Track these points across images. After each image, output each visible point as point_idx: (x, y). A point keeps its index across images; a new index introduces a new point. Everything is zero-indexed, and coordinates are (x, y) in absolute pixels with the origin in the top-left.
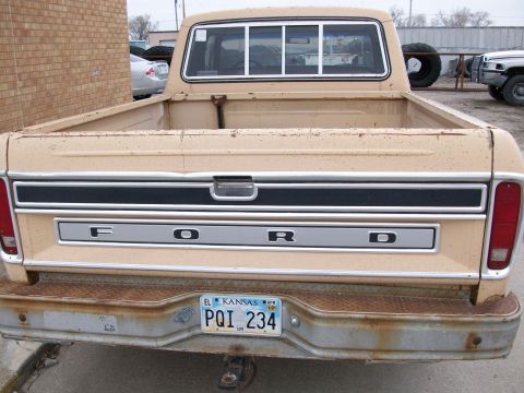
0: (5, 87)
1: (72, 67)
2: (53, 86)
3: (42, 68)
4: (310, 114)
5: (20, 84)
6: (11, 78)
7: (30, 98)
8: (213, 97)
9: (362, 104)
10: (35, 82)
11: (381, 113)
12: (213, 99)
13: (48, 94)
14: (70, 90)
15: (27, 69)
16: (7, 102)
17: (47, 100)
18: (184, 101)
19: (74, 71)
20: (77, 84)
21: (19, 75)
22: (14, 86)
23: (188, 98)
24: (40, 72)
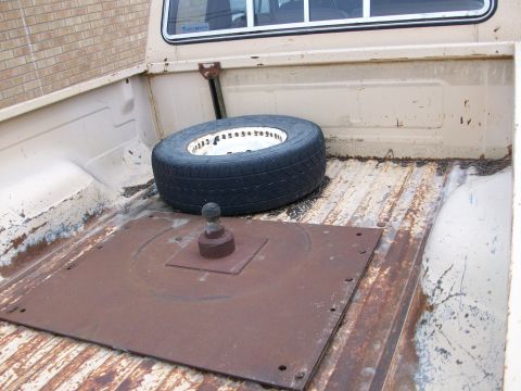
0: (10, 54)
1: (118, 14)
2: (90, 42)
3: (69, 22)
4: (352, 87)
5: (33, 47)
6: (18, 42)
7: (52, 61)
8: (201, 66)
9: (441, 67)
10: (60, 41)
11: (477, 82)
12: (202, 69)
13: (82, 52)
14: (119, 42)
15: (44, 28)
16: (15, 72)
17: (81, 61)
18: (165, 73)
19: (122, 19)
20: (129, 34)
21: (32, 37)
22: (25, 52)
23: (169, 69)
24: (66, 28)
